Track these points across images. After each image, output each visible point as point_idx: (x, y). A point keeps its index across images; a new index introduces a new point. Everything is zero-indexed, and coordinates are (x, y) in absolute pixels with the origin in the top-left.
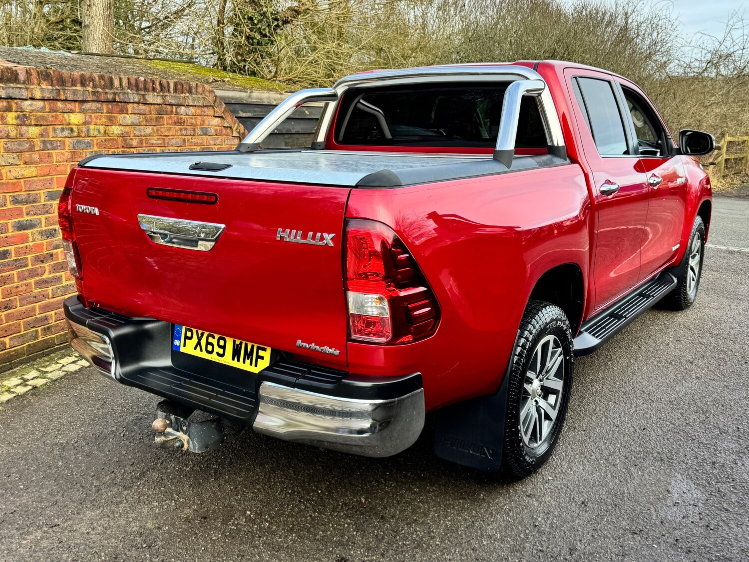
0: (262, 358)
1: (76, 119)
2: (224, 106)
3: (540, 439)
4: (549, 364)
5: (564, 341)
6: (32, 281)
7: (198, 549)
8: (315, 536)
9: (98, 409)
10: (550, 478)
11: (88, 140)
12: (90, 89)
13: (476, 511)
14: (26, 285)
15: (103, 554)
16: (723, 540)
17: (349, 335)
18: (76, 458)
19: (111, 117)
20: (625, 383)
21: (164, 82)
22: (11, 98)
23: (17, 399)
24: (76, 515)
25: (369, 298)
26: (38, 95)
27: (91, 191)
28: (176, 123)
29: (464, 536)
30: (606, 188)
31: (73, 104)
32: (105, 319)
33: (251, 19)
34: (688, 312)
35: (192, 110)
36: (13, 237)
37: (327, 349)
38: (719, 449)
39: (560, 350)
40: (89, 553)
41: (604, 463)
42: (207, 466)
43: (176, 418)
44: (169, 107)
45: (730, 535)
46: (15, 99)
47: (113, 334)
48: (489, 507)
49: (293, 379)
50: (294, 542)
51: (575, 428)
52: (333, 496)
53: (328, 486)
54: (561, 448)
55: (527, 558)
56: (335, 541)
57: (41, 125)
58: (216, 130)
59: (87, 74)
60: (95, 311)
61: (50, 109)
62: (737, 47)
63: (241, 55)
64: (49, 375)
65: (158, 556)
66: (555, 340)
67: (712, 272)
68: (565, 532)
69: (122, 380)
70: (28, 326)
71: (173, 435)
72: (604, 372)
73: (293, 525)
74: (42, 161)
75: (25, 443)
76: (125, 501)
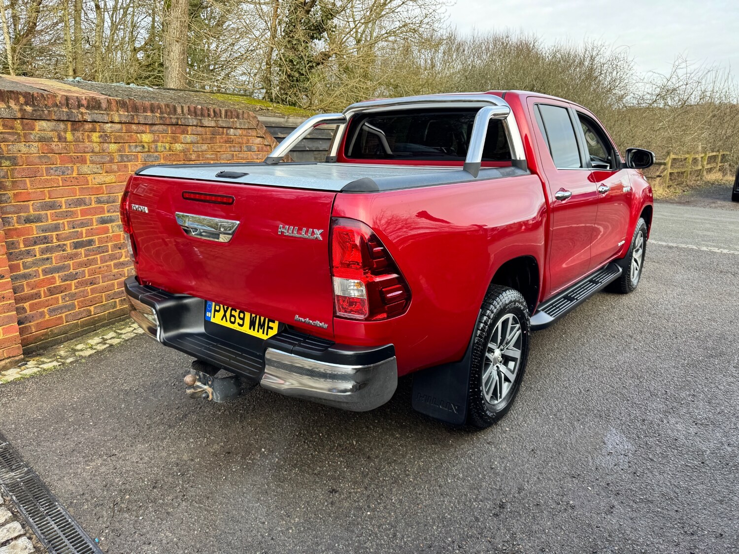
0: (272, 328)
1: (146, 138)
2: (265, 128)
3: (501, 397)
4: (508, 337)
5: (521, 318)
6: (112, 263)
7: (220, 478)
8: (313, 470)
9: (157, 363)
10: (507, 429)
11: (156, 154)
12: (158, 115)
13: (445, 455)
14: (107, 266)
15: (146, 479)
16: (647, 485)
17: (335, 312)
18: (136, 402)
19: (175, 136)
20: (576, 352)
21: (217, 110)
22: (96, 122)
23: (98, 354)
24: (130, 447)
25: (351, 282)
26: (117, 119)
27: (150, 194)
28: (226, 142)
29: (433, 475)
30: (560, 194)
31: (144, 126)
32: (154, 295)
33: (291, 61)
34: (632, 295)
35: (239, 132)
36: (97, 229)
37: (318, 323)
38: (649, 408)
39: (518, 326)
40: (135, 478)
41: (553, 418)
42: (235, 411)
43: (204, 375)
44: (221, 129)
45: (653, 481)
46: (99, 122)
47: (158, 307)
48: (455, 451)
49: (291, 347)
50: (297, 474)
51: (531, 388)
52: (331, 439)
53: (328, 430)
54: (519, 404)
55: (483, 495)
56: (329, 476)
57: (119, 143)
58: (258, 147)
59: (156, 103)
60: (148, 288)
61: (126, 130)
62: (681, 83)
63: (284, 90)
64: (123, 336)
65: (188, 483)
66: (514, 318)
67: (654, 263)
68: (515, 474)
69: (164, 343)
70: (109, 297)
71: (201, 388)
72: (559, 343)
73: (297, 461)
74: (119, 170)
75: (98, 389)
76: (168, 438)
